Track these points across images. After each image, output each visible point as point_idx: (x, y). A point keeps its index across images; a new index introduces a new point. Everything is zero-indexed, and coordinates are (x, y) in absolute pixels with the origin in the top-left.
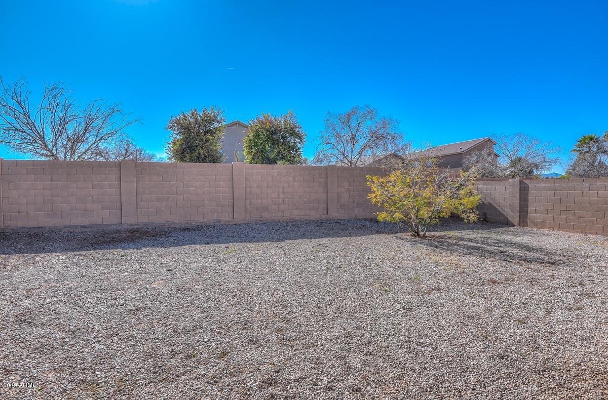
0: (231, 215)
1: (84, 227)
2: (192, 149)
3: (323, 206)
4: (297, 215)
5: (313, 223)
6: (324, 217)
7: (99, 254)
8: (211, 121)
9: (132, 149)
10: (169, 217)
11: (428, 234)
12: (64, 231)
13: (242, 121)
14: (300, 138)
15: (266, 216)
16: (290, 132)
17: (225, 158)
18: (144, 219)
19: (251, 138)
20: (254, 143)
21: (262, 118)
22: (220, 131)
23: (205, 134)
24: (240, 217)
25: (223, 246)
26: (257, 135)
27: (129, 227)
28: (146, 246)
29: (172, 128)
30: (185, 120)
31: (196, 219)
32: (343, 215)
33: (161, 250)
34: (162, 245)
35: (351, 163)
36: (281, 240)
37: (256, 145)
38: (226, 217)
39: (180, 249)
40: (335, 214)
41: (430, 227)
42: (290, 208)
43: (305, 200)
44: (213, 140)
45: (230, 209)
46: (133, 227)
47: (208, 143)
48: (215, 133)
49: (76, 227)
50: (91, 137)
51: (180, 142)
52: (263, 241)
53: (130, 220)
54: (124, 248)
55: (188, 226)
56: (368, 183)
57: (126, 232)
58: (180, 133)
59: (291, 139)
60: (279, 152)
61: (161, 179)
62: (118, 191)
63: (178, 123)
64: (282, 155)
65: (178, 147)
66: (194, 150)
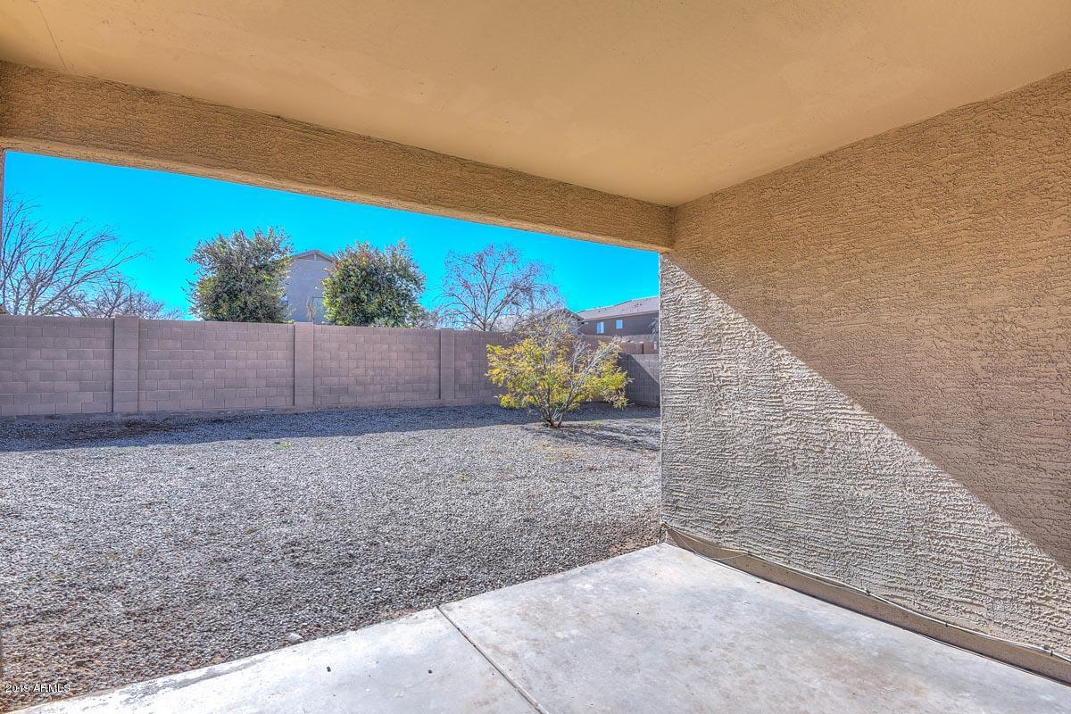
0: (289, 399)
1: (51, 417)
2: (233, 295)
3: (434, 386)
4: (394, 399)
5: (417, 411)
6: (434, 401)
7: (83, 452)
8: (268, 251)
9: (126, 293)
10: (192, 403)
11: (564, 423)
12: (16, 423)
13: (323, 250)
14: (416, 283)
15: (346, 400)
16: (400, 273)
17: (289, 311)
18: (149, 406)
19: (337, 280)
20: (340, 288)
21: (355, 249)
22: (283, 266)
23: (257, 271)
24: (304, 402)
25: (272, 441)
26: (346, 276)
27: (124, 418)
28: (154, 443)
29: (199, 259)
30: (224, 248)
31: (234, 406)
32: (463, 399)
33: (177, 448)
34: (178, 441)
35: (484, 324)
36: (361, 434)
37: (344, 291)
38: (282, 403)
39: (208, 446)
40: (449, 398)
41: (569, 414)
42: (384, 389)
43: (407, 378)
44: (270, 280)
45: (288, 392)
46: (131, 417)
47: (262, 286)
48: (273, 270)
49: (38, 417)
50: (64, 277)
51: (212, 284)
52: (333, 434)
53: (126, 406)
54: (119, 445)
55: (221, 416)
56: (488, 355)
57: (120, 425)
58: (213, 268)
59: (401, 284)
60: (381, 305)
61: (179, 345)
62: (108, 362)
63: (211, 251)
64: (386, 308)
65: (208, 292)
66: (236, 296)
